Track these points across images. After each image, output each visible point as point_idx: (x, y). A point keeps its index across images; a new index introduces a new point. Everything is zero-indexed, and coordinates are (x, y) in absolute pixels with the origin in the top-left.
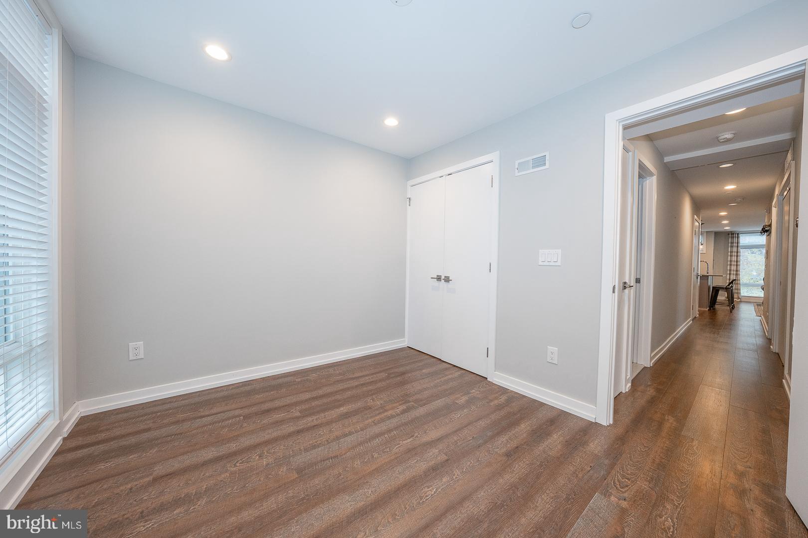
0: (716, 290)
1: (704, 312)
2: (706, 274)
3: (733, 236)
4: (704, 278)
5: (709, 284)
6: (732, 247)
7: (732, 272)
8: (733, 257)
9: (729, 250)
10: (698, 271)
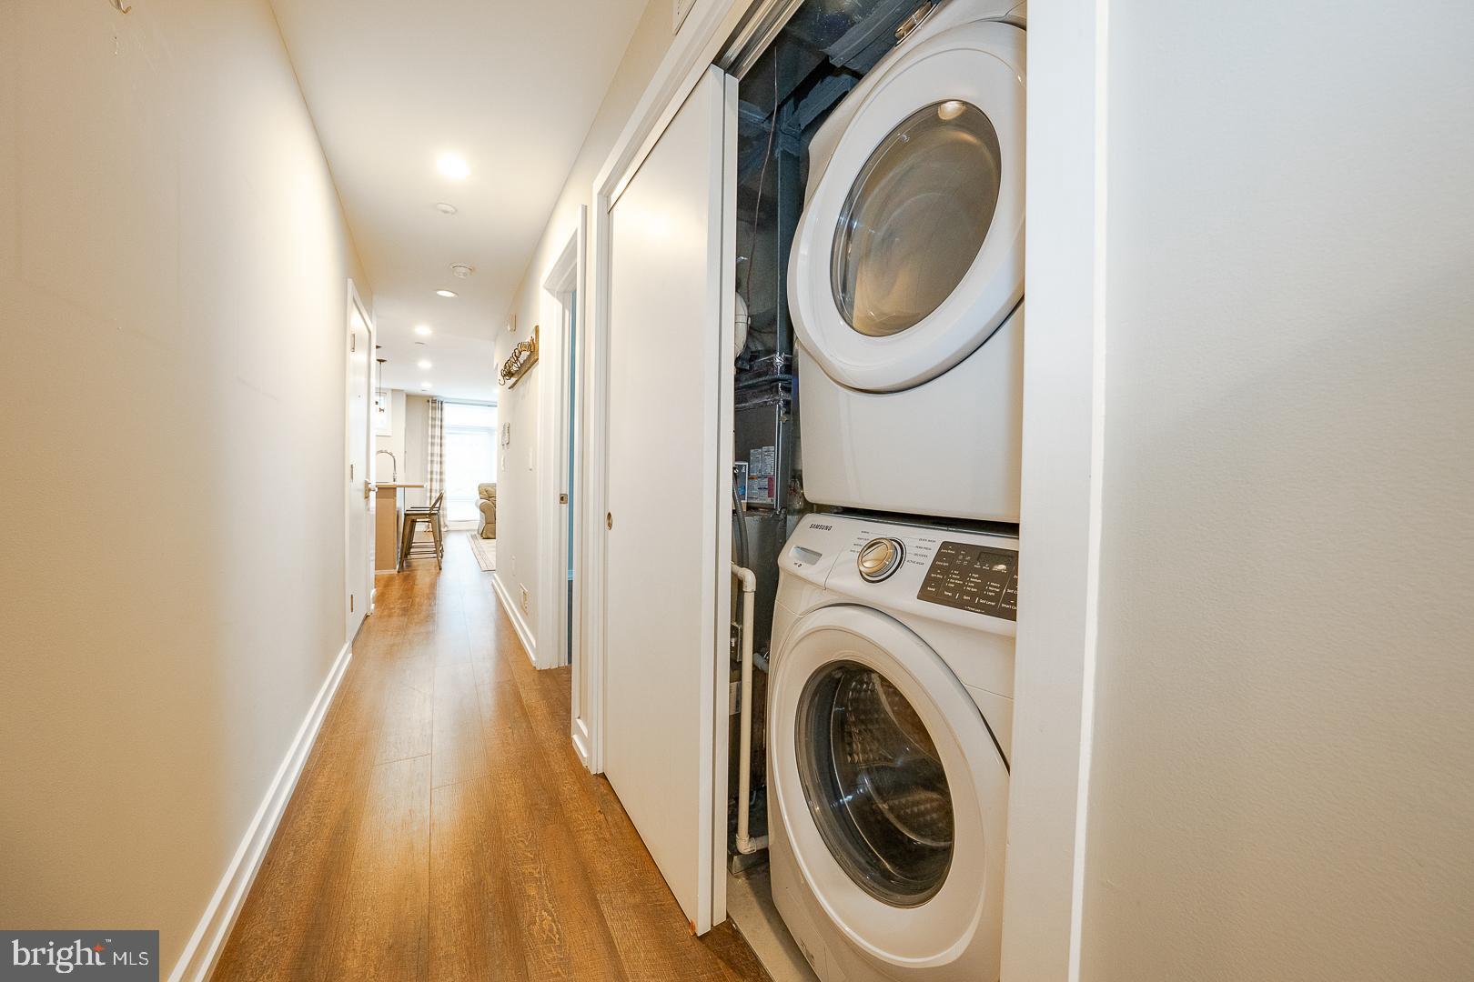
0: (411, 519)
1: (390, 579)
2: (391, 483)
3: (434, 405)
4: (386, 492)
5: (398, 505)
6: (433, 426)
7: (434, 476)
8: (436, 447)
9: (430, 434)
10: (368, 475)
